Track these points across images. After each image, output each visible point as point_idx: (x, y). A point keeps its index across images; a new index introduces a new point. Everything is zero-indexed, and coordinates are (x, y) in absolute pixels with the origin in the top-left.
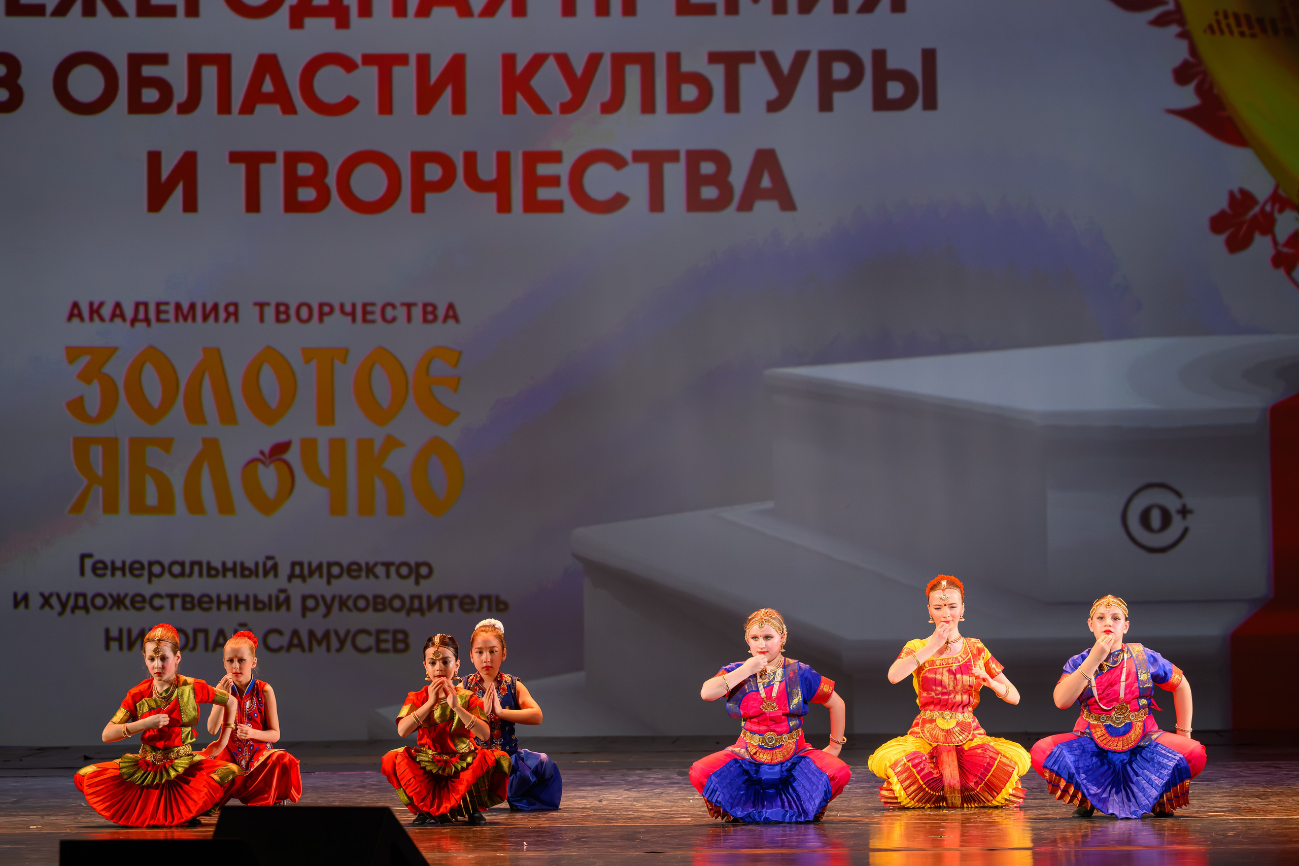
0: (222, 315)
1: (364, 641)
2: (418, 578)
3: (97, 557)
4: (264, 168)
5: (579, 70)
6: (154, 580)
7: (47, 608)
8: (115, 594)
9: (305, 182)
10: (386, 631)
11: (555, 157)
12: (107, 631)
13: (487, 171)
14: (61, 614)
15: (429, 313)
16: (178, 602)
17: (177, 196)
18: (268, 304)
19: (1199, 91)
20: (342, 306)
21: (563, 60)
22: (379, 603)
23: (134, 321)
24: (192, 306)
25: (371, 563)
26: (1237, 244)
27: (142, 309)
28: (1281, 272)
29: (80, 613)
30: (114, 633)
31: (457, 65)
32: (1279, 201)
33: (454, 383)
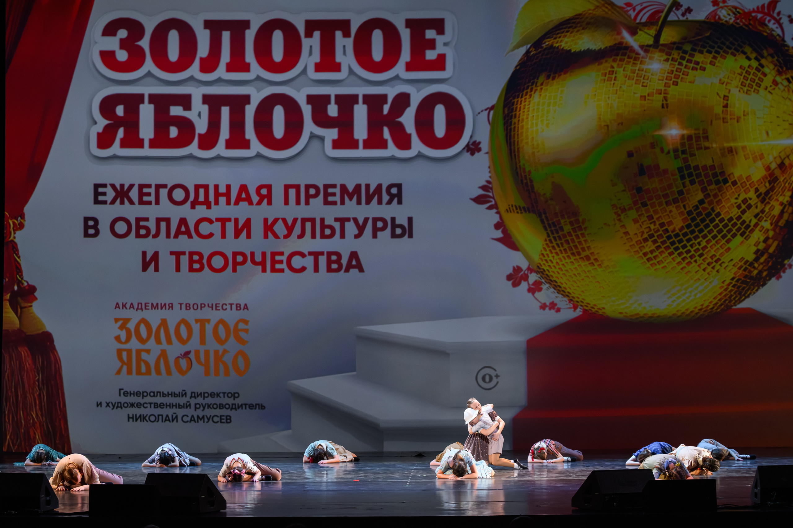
0: (167, 307)
1: (216, 419)
2: (235, 398)
3: (125, 390)
4: (182, 257)
5: (290, 223)
6: (144, 398)
7: (108, 407)
8: (131, 403)
9: (196, 262)
10: (223, 416)
11: (282, 254)
12: (128, 415)
13: (258, 258)
14: (113, 409)
15: (238, 307)
16: (153, 405)
17: (152, 265)
18: (183, 304)
19: (503, 232)
20: (208, 305)
21: (284, 220)
22: (221, 406)
23: (137, 309)
24: (157, 304)
25: (218, 393)
26: (516, 284)
27: (140, 305)
28: (530, 295)
29: (119, 409)
30: (131, 416)
31: (248, 222)
32: (530, 270)
33: (246, 331)
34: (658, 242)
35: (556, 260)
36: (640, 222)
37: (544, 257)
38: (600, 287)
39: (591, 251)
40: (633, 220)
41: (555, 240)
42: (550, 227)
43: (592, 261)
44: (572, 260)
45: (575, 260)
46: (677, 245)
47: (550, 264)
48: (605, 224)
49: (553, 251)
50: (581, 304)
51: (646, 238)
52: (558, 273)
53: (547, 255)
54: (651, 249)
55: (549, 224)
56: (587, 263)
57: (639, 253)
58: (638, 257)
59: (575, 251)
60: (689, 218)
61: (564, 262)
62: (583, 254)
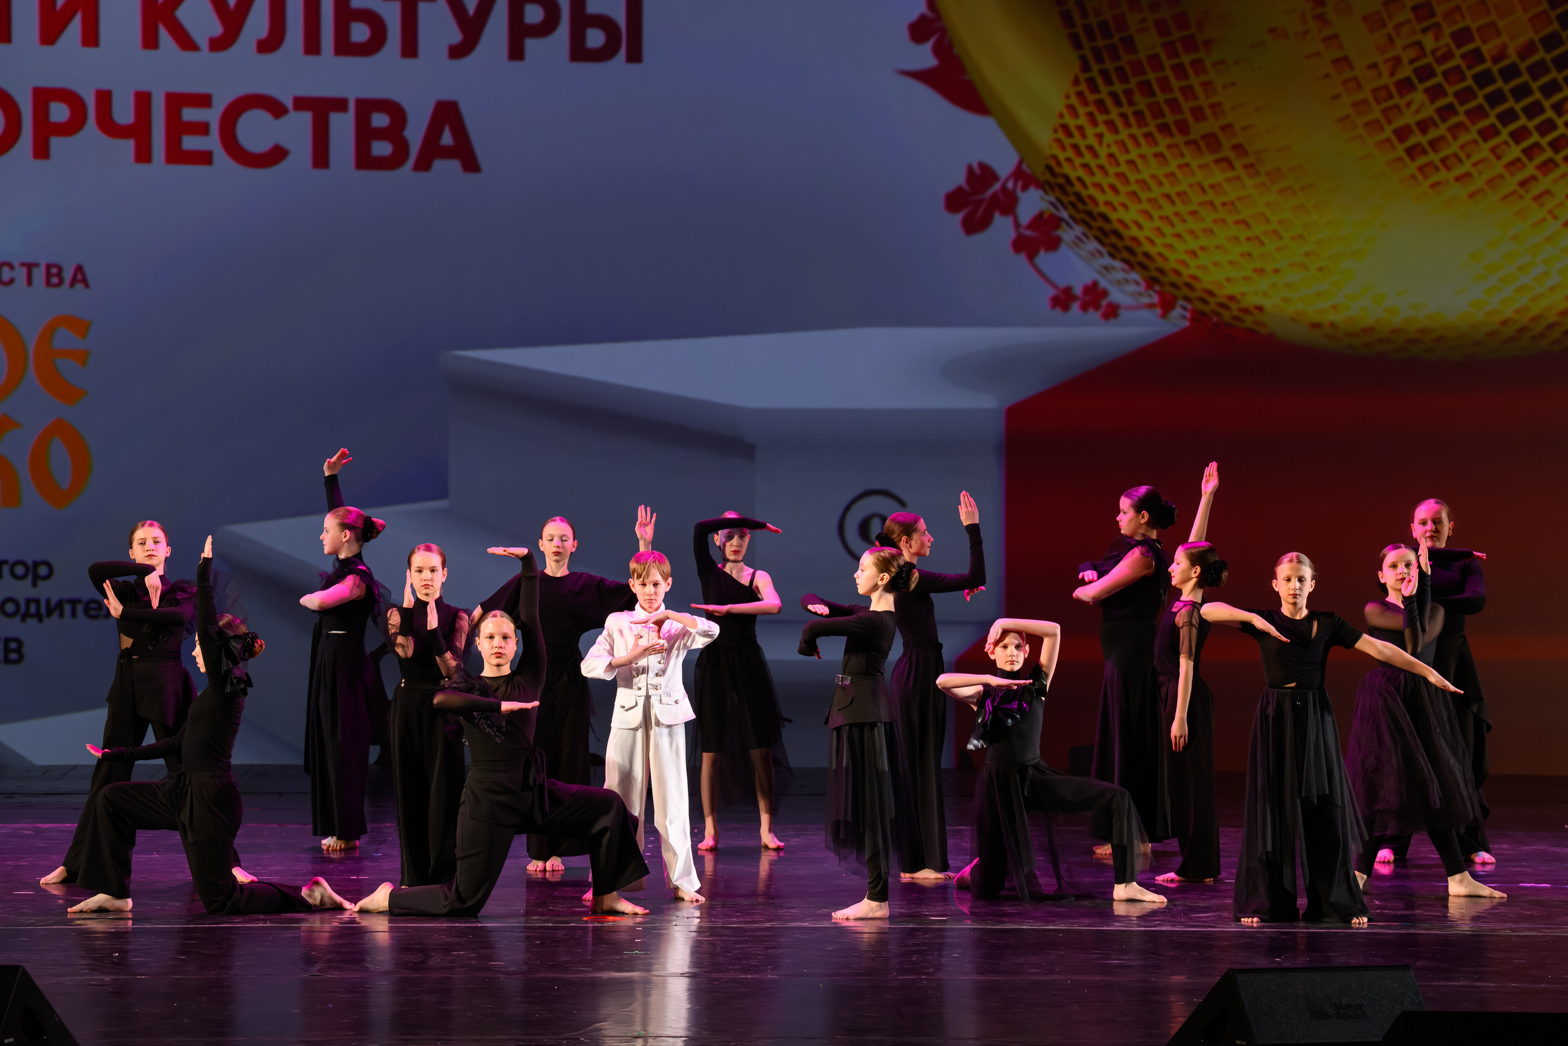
2: (36, 578)
11: (205, 101)
13: (124, 114)
15: (54, 275)
19: (937, 50)
26: (974, 225)
28: (1022, 258)
32: (1023, 177)
33: (82, 357)
34: (1445, 94)
35: (1109, 146)
36: (1390, 26)
37: (1069, 134)
38: (1248, 239)
39: (1223, 122)
40: (1365, 19)
41: (1108, 82)
42: (1091, 37)
43: (1226, 152)
44: (1161, 148)
45: (1169, 147)
46: (1511, 103)
47: (1088, 158)
48: (1272, 31)
49: (1100, 118)
50: (1186, 291)
51: (1408, 80)
52: (1113, 188)
53: (1080, 128)
54: (1422, 115)
55: (1088, 28)
56: (1209, 158)
57: (1382, 129)
58: (1379, 144)
59: (1170, 118)
60: (1553, 14)
61: (1134, 154)
62: (1198, 130)
